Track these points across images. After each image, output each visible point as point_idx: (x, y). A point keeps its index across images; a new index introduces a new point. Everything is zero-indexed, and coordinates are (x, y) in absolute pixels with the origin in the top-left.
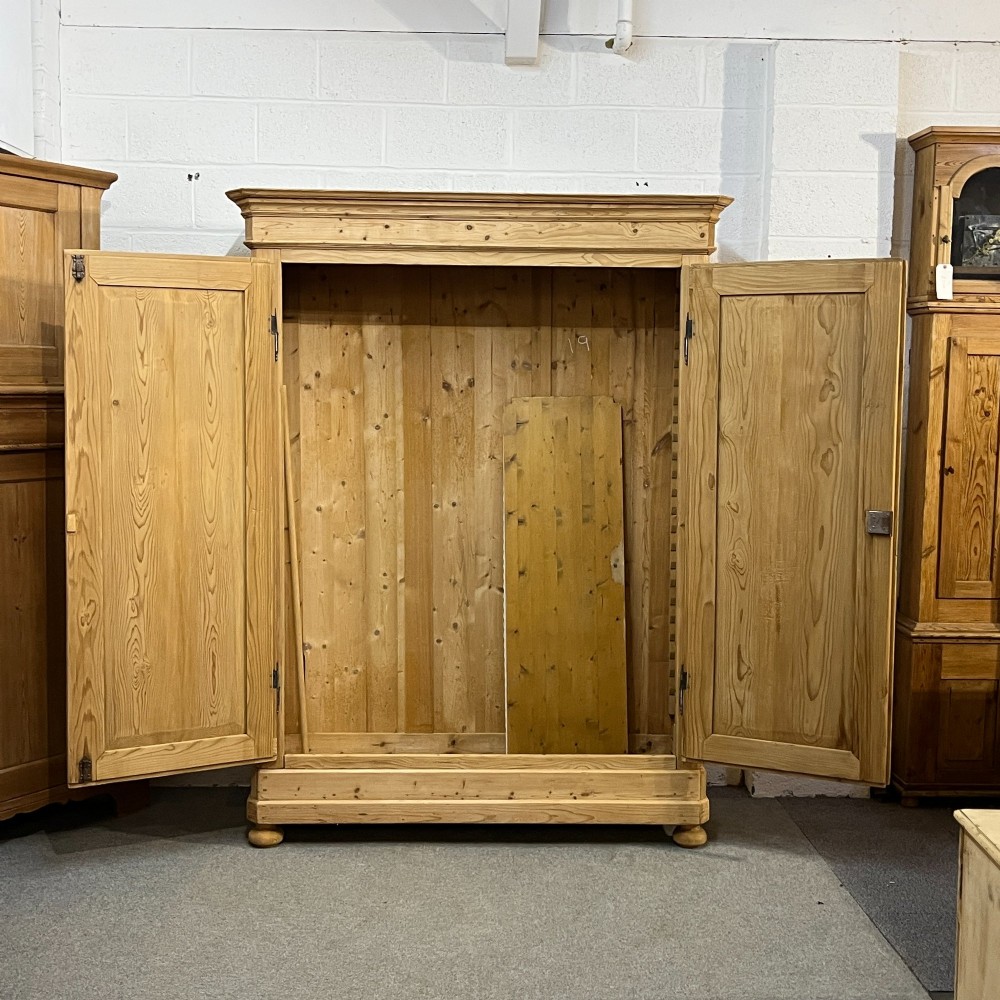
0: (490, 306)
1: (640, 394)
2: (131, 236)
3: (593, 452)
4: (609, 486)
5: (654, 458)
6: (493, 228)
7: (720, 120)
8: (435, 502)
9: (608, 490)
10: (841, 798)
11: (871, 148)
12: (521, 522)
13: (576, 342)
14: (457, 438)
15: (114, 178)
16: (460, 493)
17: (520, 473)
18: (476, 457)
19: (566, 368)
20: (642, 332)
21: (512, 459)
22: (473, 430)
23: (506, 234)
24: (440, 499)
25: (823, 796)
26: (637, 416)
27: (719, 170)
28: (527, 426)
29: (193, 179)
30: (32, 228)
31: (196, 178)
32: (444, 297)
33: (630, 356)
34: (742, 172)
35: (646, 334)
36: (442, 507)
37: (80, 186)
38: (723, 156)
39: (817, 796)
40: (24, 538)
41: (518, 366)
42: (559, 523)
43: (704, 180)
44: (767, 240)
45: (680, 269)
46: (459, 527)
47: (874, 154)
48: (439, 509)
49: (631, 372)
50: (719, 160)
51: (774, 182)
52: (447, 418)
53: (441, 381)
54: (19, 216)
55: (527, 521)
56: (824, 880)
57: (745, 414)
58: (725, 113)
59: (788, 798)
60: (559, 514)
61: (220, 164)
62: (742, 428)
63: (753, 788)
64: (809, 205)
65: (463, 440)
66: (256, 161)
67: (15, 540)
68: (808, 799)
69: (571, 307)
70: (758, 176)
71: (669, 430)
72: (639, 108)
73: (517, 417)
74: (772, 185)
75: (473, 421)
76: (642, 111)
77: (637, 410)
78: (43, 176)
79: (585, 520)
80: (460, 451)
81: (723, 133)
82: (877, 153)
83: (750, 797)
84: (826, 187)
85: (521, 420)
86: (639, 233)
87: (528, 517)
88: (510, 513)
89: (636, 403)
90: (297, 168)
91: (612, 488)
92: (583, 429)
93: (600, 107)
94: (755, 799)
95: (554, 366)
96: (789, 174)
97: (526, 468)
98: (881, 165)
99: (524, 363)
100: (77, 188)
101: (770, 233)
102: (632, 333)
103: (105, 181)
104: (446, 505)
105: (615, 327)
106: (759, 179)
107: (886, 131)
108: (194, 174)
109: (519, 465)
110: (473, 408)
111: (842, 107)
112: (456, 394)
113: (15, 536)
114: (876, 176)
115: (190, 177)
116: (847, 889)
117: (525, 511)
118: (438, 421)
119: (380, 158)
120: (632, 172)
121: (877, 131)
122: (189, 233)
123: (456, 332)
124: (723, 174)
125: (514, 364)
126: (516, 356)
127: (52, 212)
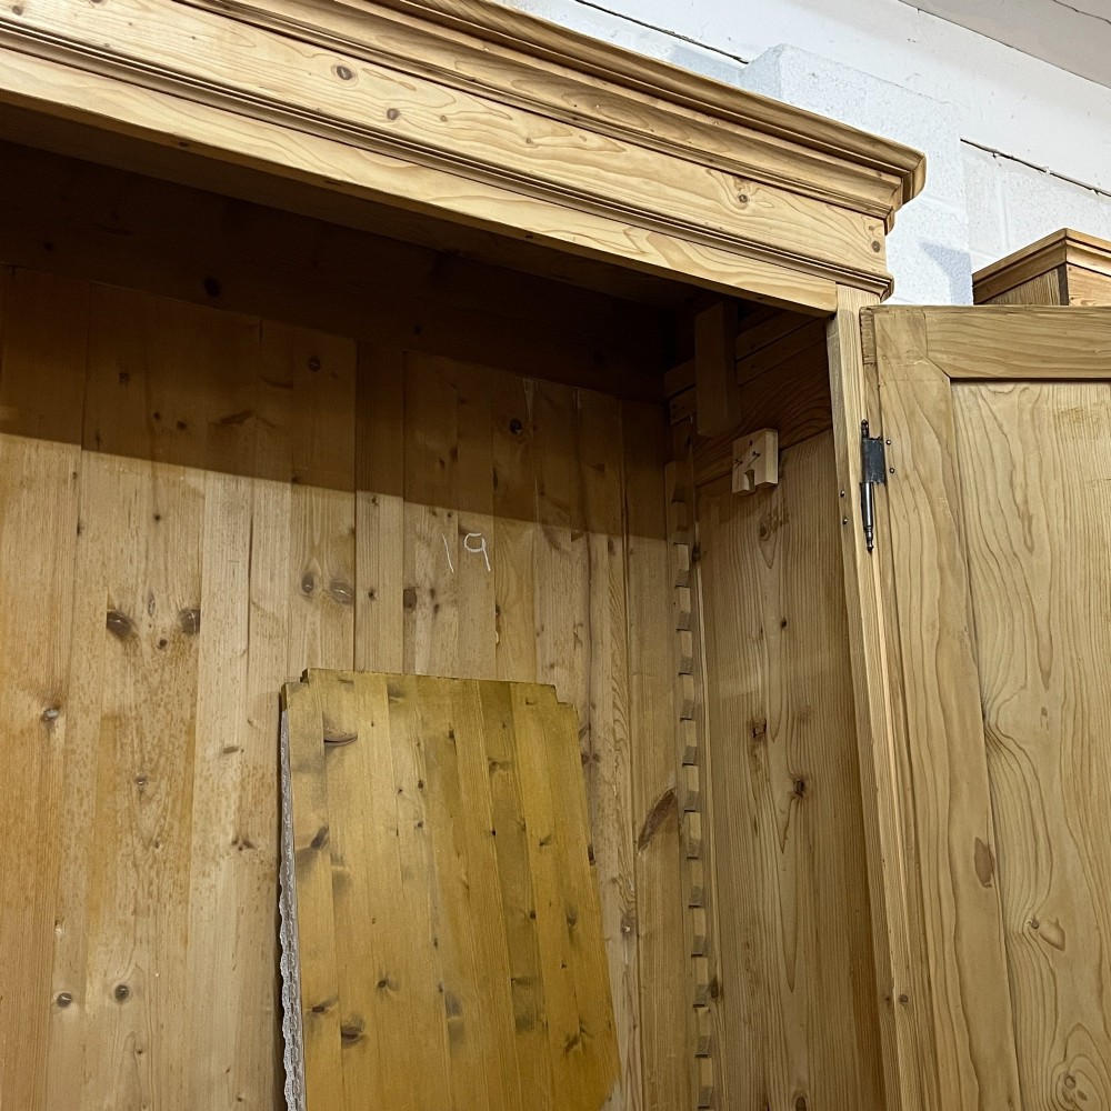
0: (249, 422)
1: (604, 690)
3: (524, 829)
4: (572, 921)
5: (644, 856)
6: (409, 95)
8: (59, 987)
9: (570, 932)
12: (350, 1035)
13: (460, 548)
14: (142, 780)
16: (143, 957)
17: (340, 883)
18: (196, 840)
19: (437, 608)
20: (600, 542)
21: (318, 842)
22: (190, 756)
23: (444, 119)
24: (79, 974)
26: (598, 746)
28: (351, 750)
32: (124, 377)
33: (578, 595)
35: (611, 547)
36: (82, 1003)
41: (318, 590)
42: (456, 1034)
45: (833, 315)
46: (136, 1065)
48: (73, 1007)
49: (583, 635)
52: (115, 721)
53: (104, 610)
55: (367, 1031)
57: (1046, 675)
60: (453, 1008)
62: (1044, 712)
65: (160, 788)
69: (447, 460)
71: (671, 785)
73: (326, 721)
75: (191, 731)
77: (600, 730)
79: (523, 1024)
80: (148, 819)
85: (336, 733)
86: (751, 204)
87: (367, 1017)
88: (319, 1009)
89: (598, 713)
91: (578, 927)
92: (493, 765)
95: (410, 600)
97: (354, 869)
99: (334, 585)
102: (582, 540)
104: (96, 995)
105: (544, 522)
109: (336, 860)
110: (194, 694)
112: (145, 646)
117: (358, 1001)
118: (88, 726)
123: (154, 477)
125: (308, 583)
126: (315, 563)
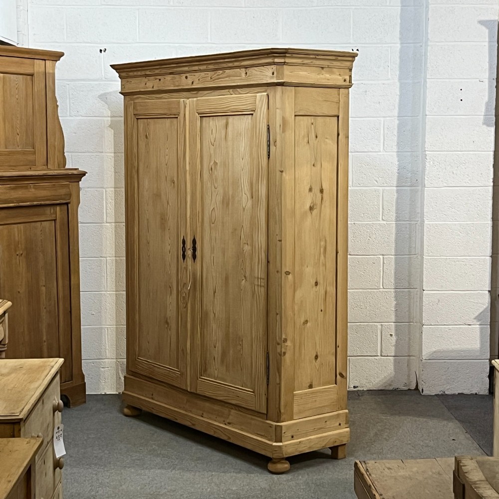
2: (68, 84)
7: (399, 13)
10: (472, 394)
11: (484, 28)
15: (62, 54)
25: (462, 394)
27: (399, 41)
29: (103, 52)
30: (22, 85)
31: (105, 51)
34: (411, 42)
37: (45, 60)
38: (401, 33)
39: (459, 394)
40: (22, 254)
43: (391, 47)
44: (426, 81)
47: (485, 31)
50: (398, 35)
51: (429, 48)
54: (15, 79)
56: (457, 430)
58: (402, 9)
59: (442, 395)
61: (118, 43)
63: (422, 390)
64: (449, 61)
66: (138, 41)
67: (18, 255)
68: (453, 395)
70: (421, 44)
72: (354, 7)
74: (428, 50)
76: (355, 9)
78: (27, 56)
81: (401, 20)
82: (487, 31)
83: (421, 395)
84: (459, 51)
90: (161, 45)
93: (331, 7)
94: (424, 395)
96: (438, 44)
98: (490, 37)
100: (44, 61)
101: (428, 77)
103: (57, 56)
106: (421, 46)
107: (492, 19)
108: (103, 49)
111: (467, 6)
113: (17, 253)
114: (487, 44)
115: (101, 51)
116: (469, 434)
119: (207, 38)
120: (350, 43)
121: (487, 18)
122: (101, 83)
124: (401, 43)
127: (32, 75)
